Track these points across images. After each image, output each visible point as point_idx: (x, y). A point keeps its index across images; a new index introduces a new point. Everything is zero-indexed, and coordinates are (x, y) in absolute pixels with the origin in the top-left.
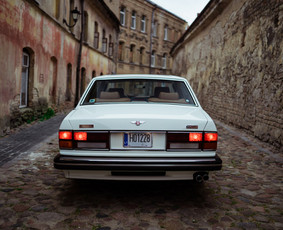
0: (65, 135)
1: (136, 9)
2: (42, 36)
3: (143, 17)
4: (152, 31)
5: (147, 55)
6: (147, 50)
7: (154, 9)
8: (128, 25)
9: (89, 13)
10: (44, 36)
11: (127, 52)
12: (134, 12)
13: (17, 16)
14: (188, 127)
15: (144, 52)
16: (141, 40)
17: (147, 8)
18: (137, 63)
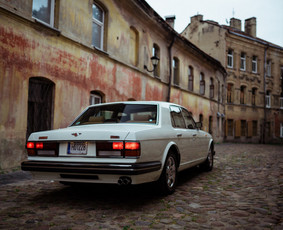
0: (30, 145)
1: (245, 50)
2: (115, 81)
3: (254, 57)
4: (265, 71)
5: (260, 95)
6: (260, 90)
7: (266, 49)
8: (237, 67)
9: (181, 58)
10: (118, 80)
11: (236, 94)
12: (243, 54)
13: (83, 65)
14: (112, 137)
15: (257, 92)
16: (252, 80)
17: (258, 48)
18: (250, 105)
